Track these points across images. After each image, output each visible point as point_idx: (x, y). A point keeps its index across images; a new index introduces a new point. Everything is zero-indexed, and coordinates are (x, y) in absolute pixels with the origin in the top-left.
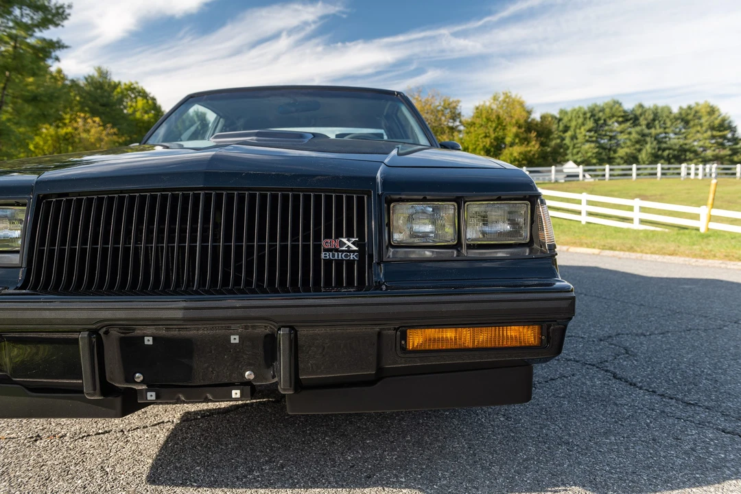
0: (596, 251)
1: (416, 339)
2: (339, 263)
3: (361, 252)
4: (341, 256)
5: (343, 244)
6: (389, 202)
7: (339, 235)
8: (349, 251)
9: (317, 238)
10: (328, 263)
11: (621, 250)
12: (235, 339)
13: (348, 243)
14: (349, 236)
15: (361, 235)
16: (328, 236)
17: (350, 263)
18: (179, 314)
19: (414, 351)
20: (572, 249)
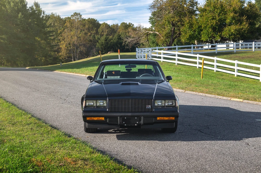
0: (241, 100)
1: (158, 118)
2: (148, 109)
3: (151, 107)
4: (149, 108)
5: (149, 106)
6: (155, 100)
7: (148, 105)
8: (150, 107)
9: (146, 105)
10: (147, 109)
11: (251, 100)
12: (136, 118)
13: (150, 106)
14: (150, 105)
15: (151, 105)
16: (147, 105)
17: (150, 109)
18: (131, 115)
19: (158, 120)
20: (232, 99)
